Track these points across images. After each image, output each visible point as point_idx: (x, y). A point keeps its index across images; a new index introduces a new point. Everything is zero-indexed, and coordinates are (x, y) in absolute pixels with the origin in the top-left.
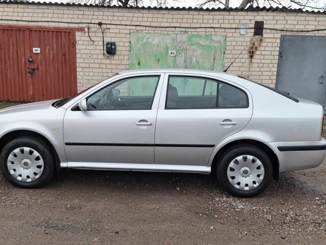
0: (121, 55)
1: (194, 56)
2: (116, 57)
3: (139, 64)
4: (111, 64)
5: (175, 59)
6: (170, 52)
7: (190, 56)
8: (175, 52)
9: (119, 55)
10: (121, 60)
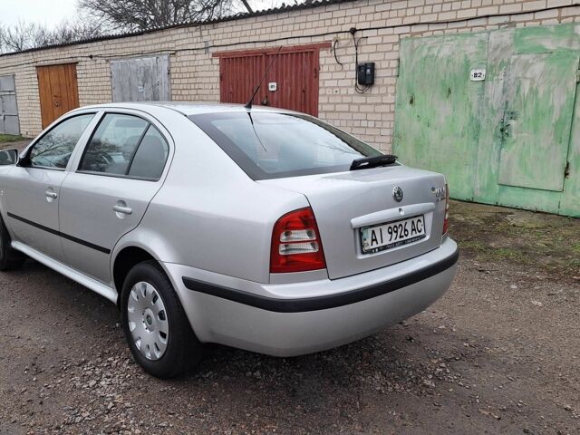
0: (383, 85)
1: (525, 78)
2: (375, 90)
3: (411, 102)
4: (366, 104)
5: (483, 88)
6: (473, 73)
7: (517, 78)
8: (484, 72)
9: (379, 86)
10: (382, 95)
